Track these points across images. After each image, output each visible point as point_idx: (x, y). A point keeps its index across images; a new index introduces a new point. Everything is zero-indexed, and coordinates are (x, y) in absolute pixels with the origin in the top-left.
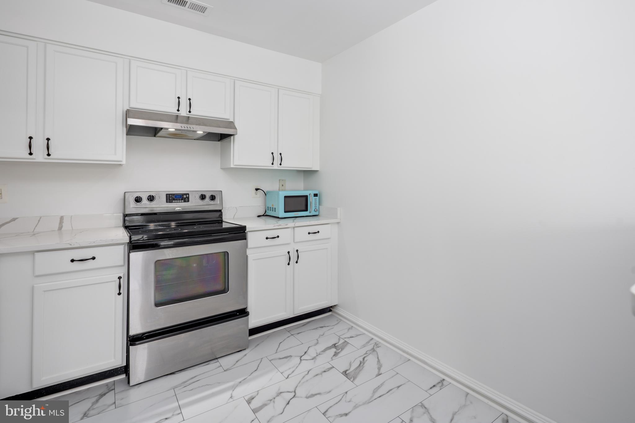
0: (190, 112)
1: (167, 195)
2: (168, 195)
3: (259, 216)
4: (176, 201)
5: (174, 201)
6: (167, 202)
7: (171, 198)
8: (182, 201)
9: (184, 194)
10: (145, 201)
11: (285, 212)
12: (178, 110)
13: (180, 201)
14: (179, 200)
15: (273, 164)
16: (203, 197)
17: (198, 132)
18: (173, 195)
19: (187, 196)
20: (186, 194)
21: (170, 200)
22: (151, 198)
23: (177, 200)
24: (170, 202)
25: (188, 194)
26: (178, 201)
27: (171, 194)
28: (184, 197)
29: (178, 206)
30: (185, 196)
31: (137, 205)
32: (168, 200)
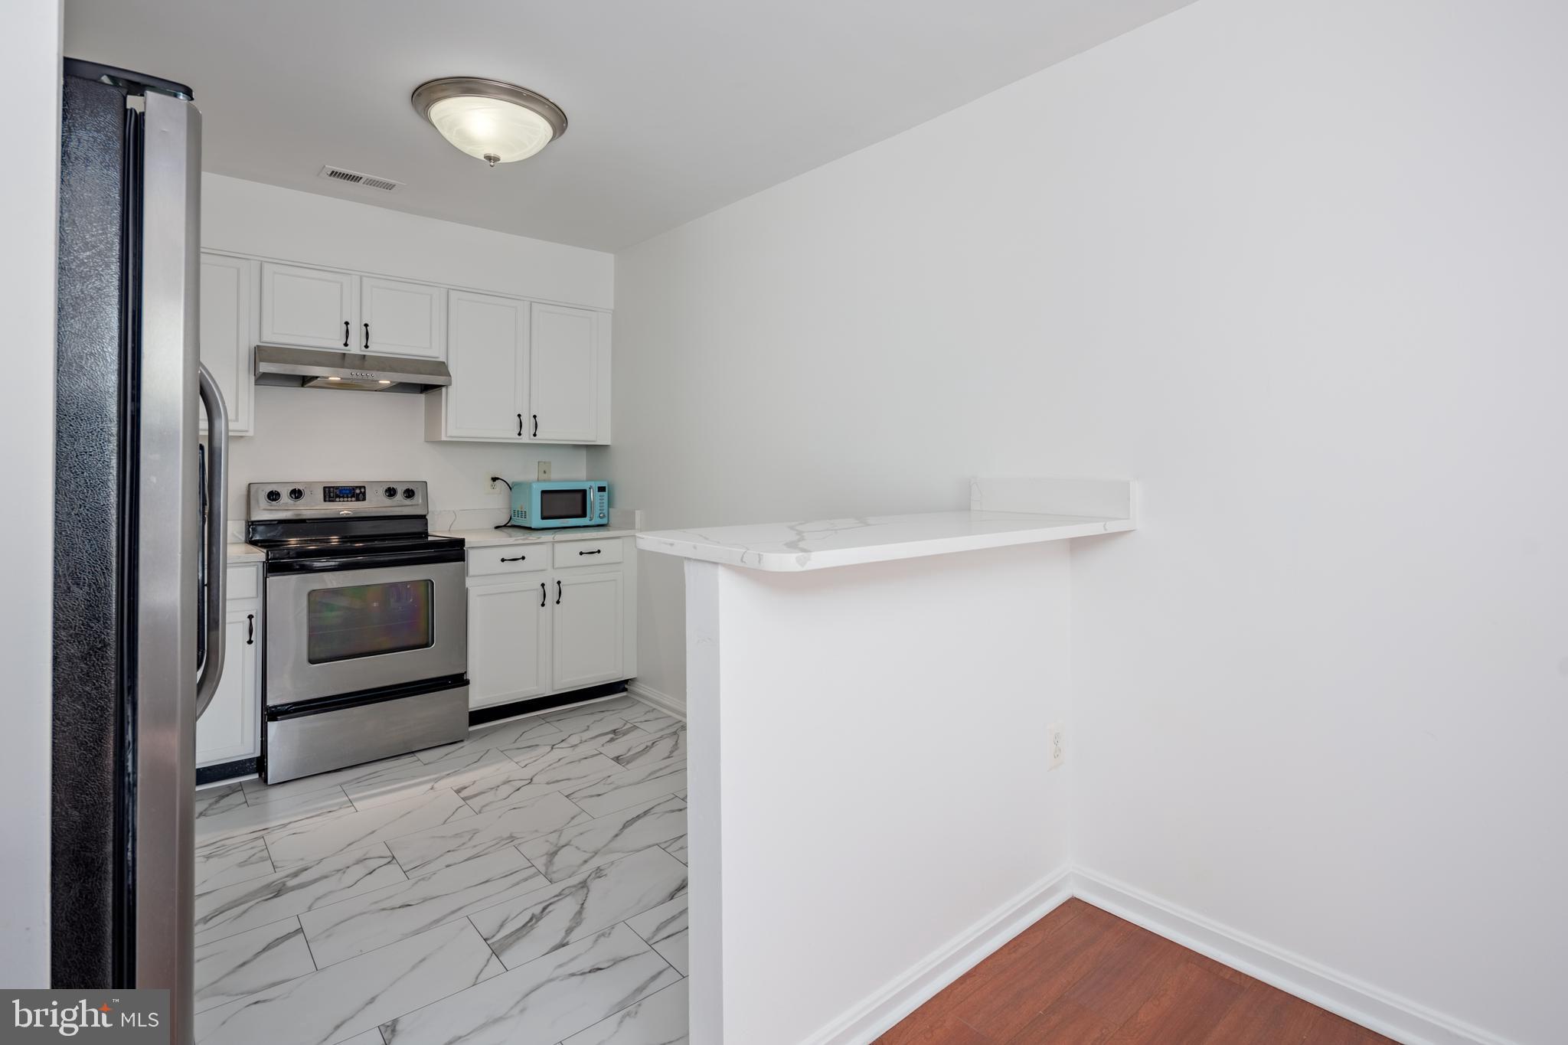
0: (366, 347)
1: (325, 488)
2: (327, 489)
3: (497, 528)
4: (342, 499)
5: (337, 499)
6: (325, 501)
7: (332, 493)
8: (354, 499)
9: (357, 487)
10: (285, 498)
11: (543, 518)
12: (346, 345)
13: (349, 499)
14: (347, 497)
15: (520, 434)
16: (391, 492)
17: (380, 382)
18: (337, 488)
19: (363, 490)
20: (360, 487)
21: (330, 497)
22: (297, 494)
23: (343, 497)
24: (330, 501)
25: (364, 487)
26: (346, 499)
27: (333, 487)
28: (356, 493)
29: (344, 508)
30: (358, 491)
31: (271, 506)
32: (327, 497)
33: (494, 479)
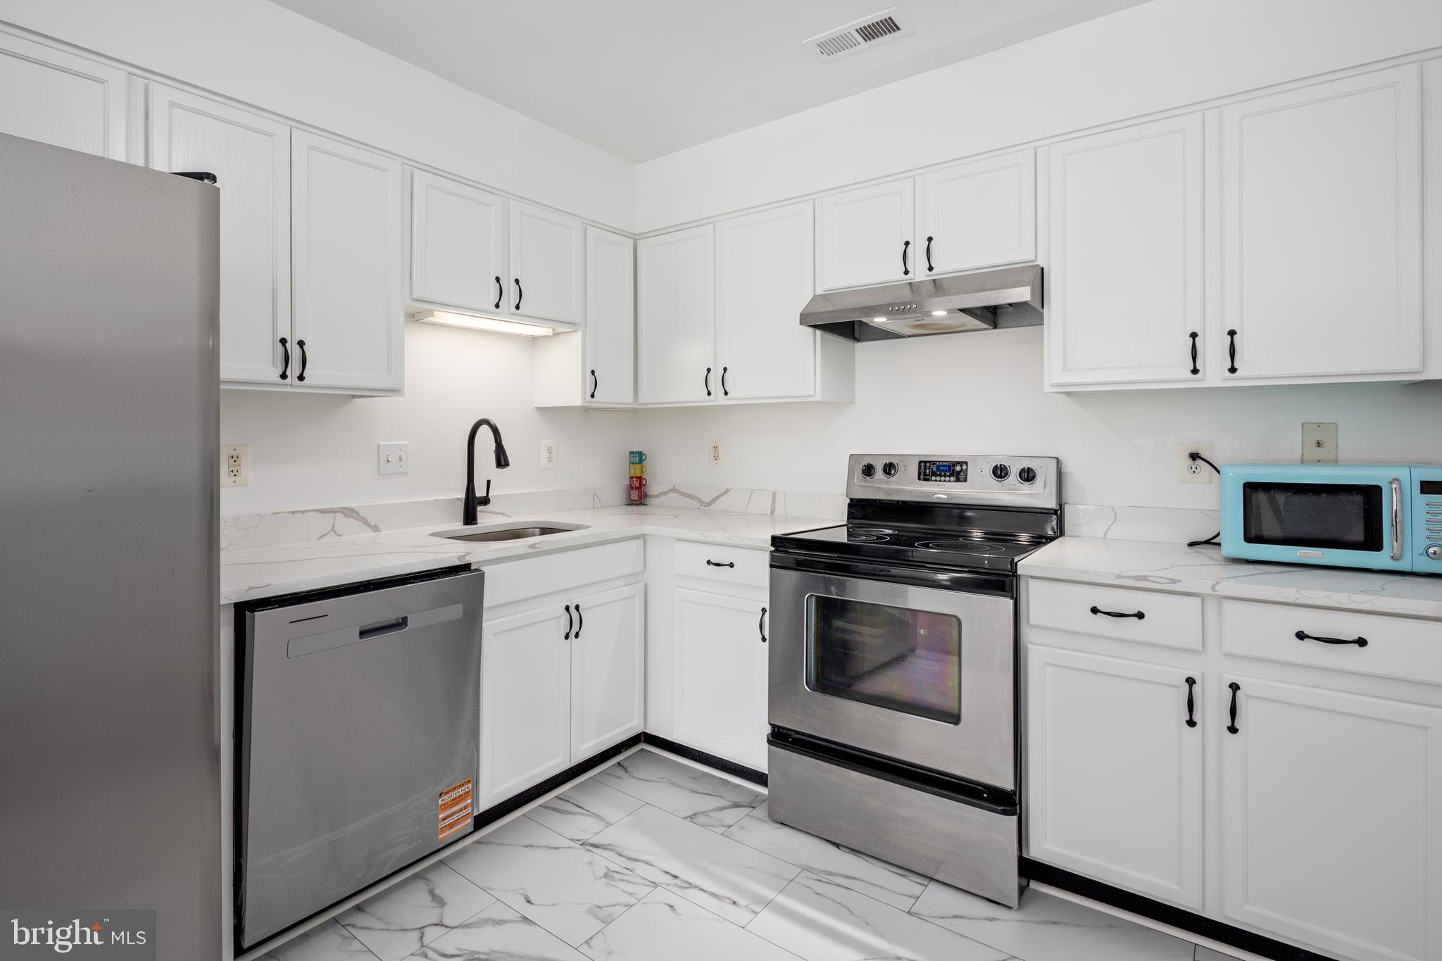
0: (931, 269)
1: (920, 462)
2: (923, 464)
3: (1192, 544)
4: (938, 478)
5: (933, 478)
6: (919, 479)
7: (930, 470)
8: (952, 479)
9: (958, 463)
10: (879, 473)
11: (1248, 539)
12: (906, 272)
13: (947, 479)
14: (945, 476)
15: (1195, 371)
16: (1000, 472)
17: (934, 313)
18: (933, 463)
19: (964, 467)
20: (961, 463)
21: (925, 474)
22: (889, 469)
23: (940, 476)
24: (925, 480)
25: (966, 463)
26: (943, 478)
27: (930, 462)
28: (953, 470)
29: (941, 491)
30: (958, 468)
31: (865, 481)
32: (922, 474)
33: (1194, 456)
